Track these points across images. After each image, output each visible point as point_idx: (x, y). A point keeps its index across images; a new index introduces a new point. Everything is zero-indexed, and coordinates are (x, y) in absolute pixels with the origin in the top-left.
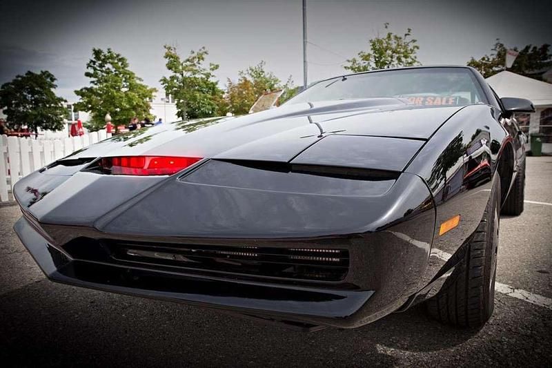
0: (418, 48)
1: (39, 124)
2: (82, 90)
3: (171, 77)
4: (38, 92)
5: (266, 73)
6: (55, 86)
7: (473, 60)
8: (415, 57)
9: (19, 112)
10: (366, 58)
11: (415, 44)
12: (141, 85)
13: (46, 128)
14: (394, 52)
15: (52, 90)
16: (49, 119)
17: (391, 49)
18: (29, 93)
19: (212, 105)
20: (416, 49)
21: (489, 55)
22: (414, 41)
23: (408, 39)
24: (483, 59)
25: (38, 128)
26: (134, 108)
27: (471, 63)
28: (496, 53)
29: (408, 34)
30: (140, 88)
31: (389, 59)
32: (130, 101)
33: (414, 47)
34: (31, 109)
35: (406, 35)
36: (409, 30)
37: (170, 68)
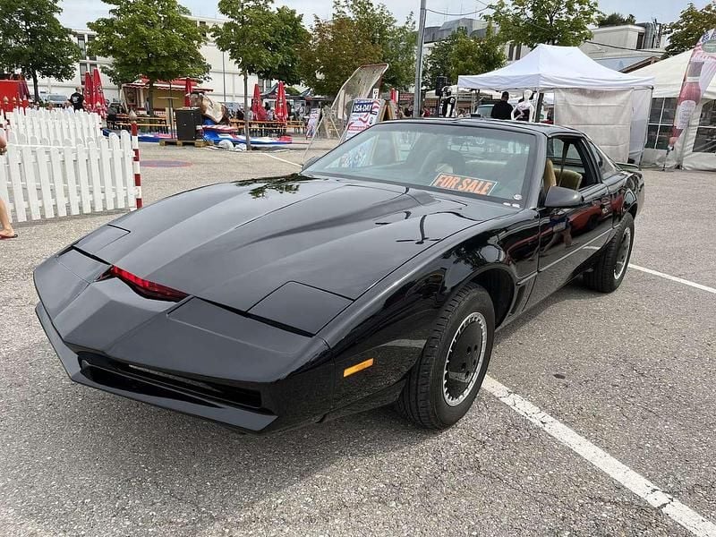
1: (38, 66)
2: (98, 22)
3: (225, 24)
4: (35, 19)
5: (375, 7)
6: (59, 10)
7: (692, 8)
9: (9, 46)
12: (186, 20)
13: (49, 75)
15: (56, 15)
16: (52, 60)
18: (22, 19)
19: (292, 54)
25: (37, 73)
26: (176, 56)
30: (184, 25)
32: (169, 44)
34: (25, 43)
37: (224, 12)
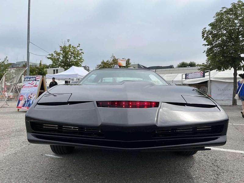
0: (83, 53)
8: (82, 57)
10: (58, 54)
11: (82, 51)
14: (72, 53)
17: (71, 52)
20: (82, 54)
21: (109, 60)
22: (81, 50)
23: (79, 49)
24: (107, 61)
27: (103, 62)
28: (112, 59)
29: (79, 47)
31: (70, 56)
33: (82, 52)
35: (78, 46)
36: (79, 44)
